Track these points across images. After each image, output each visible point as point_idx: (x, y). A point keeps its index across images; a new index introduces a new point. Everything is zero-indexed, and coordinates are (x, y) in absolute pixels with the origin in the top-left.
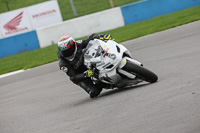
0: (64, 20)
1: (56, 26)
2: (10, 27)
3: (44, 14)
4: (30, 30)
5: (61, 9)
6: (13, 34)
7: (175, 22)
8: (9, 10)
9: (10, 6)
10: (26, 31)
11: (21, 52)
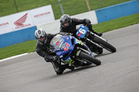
0: (56, 19)
1: (50, 24)
2: (18, 23)
3: (42, 15)
4: (32, 26)
5: (54, 11)
6: (21, 28)
7: (132, 22)
8: (18, 12)
9: (18, 9)
10: (29, 26)
11: (26, 41)
